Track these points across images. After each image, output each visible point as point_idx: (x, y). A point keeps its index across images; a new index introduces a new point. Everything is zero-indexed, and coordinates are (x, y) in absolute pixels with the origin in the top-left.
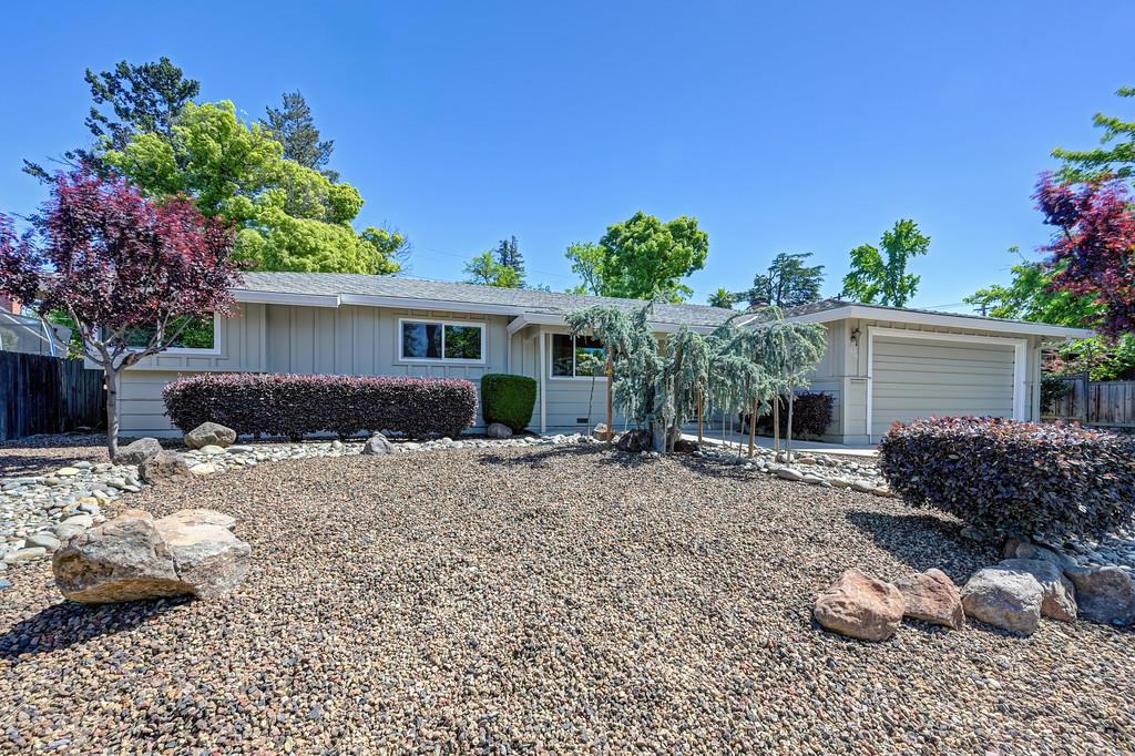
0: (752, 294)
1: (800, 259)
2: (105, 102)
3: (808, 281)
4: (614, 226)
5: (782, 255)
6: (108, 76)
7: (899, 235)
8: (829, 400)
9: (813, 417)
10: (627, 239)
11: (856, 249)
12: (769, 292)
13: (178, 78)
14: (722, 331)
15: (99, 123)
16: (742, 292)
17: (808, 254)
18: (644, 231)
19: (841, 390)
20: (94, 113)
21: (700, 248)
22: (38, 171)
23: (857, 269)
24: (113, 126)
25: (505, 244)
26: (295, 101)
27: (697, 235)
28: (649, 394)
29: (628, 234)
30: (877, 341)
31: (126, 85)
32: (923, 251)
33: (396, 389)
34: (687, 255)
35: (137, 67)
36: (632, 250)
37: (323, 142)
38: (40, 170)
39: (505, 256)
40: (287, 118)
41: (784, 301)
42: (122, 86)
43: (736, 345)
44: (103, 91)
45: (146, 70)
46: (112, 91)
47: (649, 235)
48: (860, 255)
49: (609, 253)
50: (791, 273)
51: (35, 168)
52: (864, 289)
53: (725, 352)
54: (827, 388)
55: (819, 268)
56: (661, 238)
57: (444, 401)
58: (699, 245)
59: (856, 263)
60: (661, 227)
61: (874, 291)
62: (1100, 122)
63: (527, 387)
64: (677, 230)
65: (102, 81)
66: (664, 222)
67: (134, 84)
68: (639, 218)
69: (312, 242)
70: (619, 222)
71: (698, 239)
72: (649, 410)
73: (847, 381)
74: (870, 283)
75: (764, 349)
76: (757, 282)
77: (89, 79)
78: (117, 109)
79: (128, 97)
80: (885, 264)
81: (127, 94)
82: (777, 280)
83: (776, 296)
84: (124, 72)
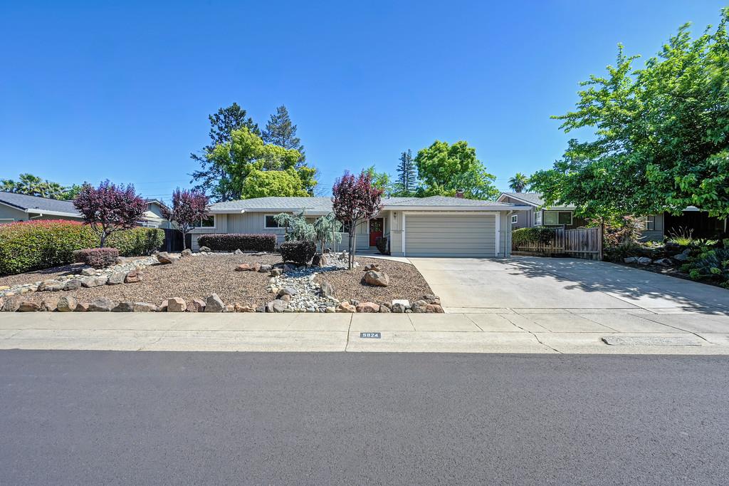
2: (215, 125)
6: (216, 115)
13: (239, 110)
15: (213, 134)
20: (212, 130)
22: (194, 157)
24: (218, 134)
25: (405, 155)
26: (282, 110)
30: (407, 217)
31: (222, 117)
35: (225, 109)
39: (405, 161)
40: (279, 118)
44: (214, 121)
45: (228, 110)
46: (217, 121)
65: (214, 118)
67: (224, 116)
69: (267, 181)
73: (391, 232)
77: (210, 118)
78: (219, 127)
79: (223, 122)
84: (221, 112)
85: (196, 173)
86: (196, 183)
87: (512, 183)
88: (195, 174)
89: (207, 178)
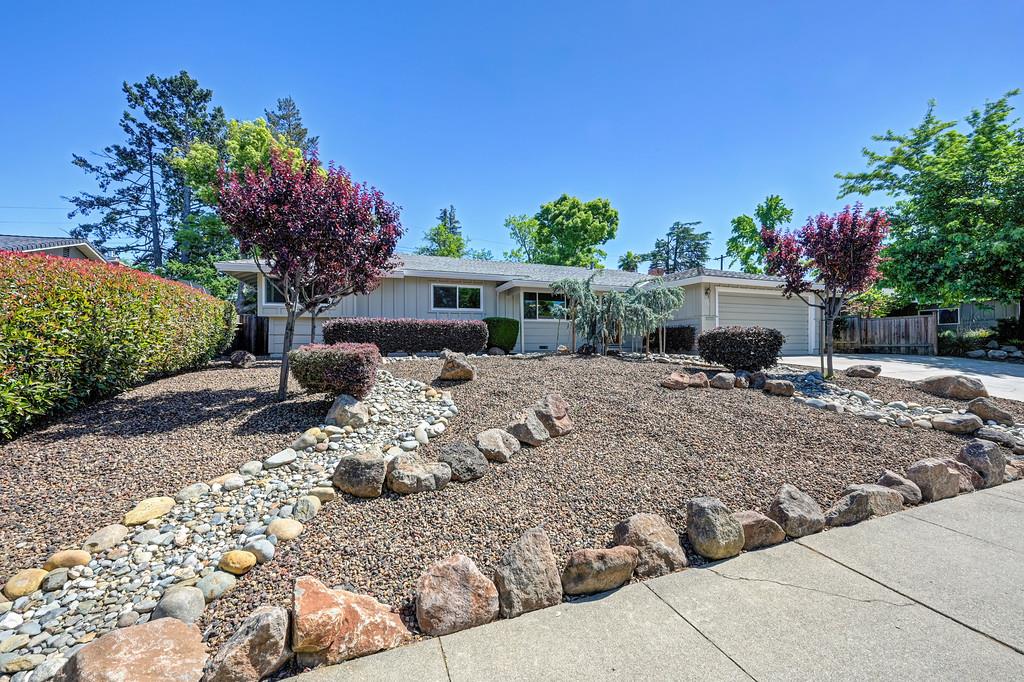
0: (654, 255)
1: (692, 227)
2: (138, 107)
3: (698, 244)
4: (546, 205)
5: (677, 224)
6: (140, 86)
7: (769, 208)
8: (693, 330)
9: (684, 340)
10: (557, 216)
11: (736, 218)
12: (667, 253)
13: (195, 87)
14: (631, 291)
15: (130, 123)
16: (646, 253)
17: (698, 223)
18: (570, 209)
19: (700, 325)
20: (126, 116)
21: (612, 223)
22: (83, 163)
23: (737, 234)
24: (140, 125)
25: (445, 212)
26: (286, 104)
27: (610, 213)
28: (593, 326)
29: (557, 212)
30: (721, 295)
31: (153, 93)
32: (788, 220)
33: (443, 326)
34: (603, 228)
35: (163, 79)
36: (562, 224)
37: (311, 137)
38: (85, 162)
39: (445, 222)
40: (283, 117)
41: (680, 261)
42: (151, 95)
43: (638, 299)
44: (136, 99)
45: (171, 82)
46: (142, 98)
47: (574, 214)
48: (739, 224)
49: (542, 226)
50: (684, 238)
51: (81, 160)
52: (742, 250)
53: (633, 302)
54: (692, 323)
55: (707, 233)
56: (584, 216)
57: (470, 332)
58: (612, 220)
59: (736, 230)
60: (583, 207)
61: (751, 252)
62: (866, 153)
63: (514, 325)
64: (594, 209)
65: (135, 90)
66: (583, 202)
67: (160, 92)
68: (564, 199)
70: (549, 202)
71: (611, 216)
72: (593, 334)
73: (703, 318)
74: (747, 246)
75: (653, 300)
76: (657, 245)
77: (126, 90)
78: (147, 113)
80: (759, 231)
81: (154, 101)
82: (673, 243)
83: (673, 257)
84: (151, 82)
85: (83, 198)
86: (81, 219)
87: (621, 263)
88: (77, 199)
89: (107, 211)
